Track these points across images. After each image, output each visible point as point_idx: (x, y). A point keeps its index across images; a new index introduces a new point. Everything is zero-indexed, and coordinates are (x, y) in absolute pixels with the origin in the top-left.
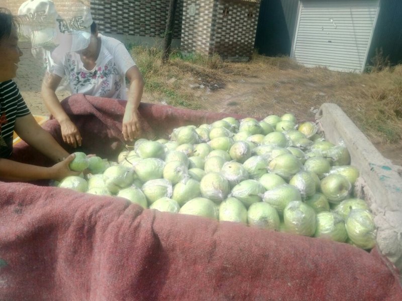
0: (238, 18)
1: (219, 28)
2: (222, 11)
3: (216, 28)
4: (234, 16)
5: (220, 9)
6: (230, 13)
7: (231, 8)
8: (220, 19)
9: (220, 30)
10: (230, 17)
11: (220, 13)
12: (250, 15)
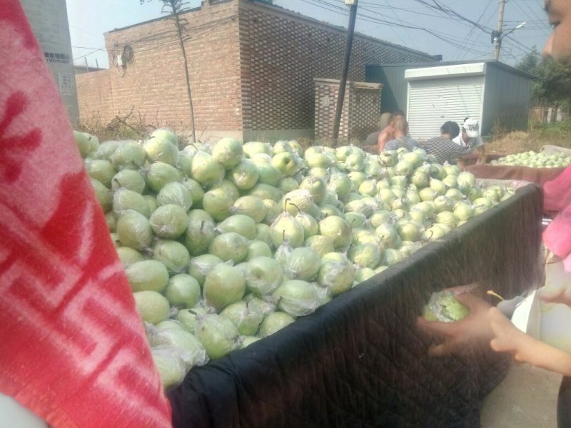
0: (366, 105)
1: (354, 115)
2: (355, 100)
3: (351, 115)
4: (364, 103)
5: (355, 98)
6: (361, 101)
7: (361, 97)
8: (354, 107)
9: (354, 117)
10: (361, 105)
11: (354, 102)
12: (375, 101)
